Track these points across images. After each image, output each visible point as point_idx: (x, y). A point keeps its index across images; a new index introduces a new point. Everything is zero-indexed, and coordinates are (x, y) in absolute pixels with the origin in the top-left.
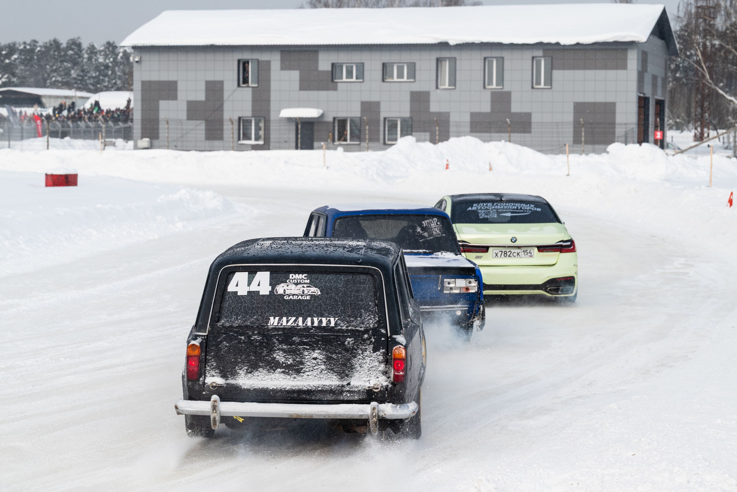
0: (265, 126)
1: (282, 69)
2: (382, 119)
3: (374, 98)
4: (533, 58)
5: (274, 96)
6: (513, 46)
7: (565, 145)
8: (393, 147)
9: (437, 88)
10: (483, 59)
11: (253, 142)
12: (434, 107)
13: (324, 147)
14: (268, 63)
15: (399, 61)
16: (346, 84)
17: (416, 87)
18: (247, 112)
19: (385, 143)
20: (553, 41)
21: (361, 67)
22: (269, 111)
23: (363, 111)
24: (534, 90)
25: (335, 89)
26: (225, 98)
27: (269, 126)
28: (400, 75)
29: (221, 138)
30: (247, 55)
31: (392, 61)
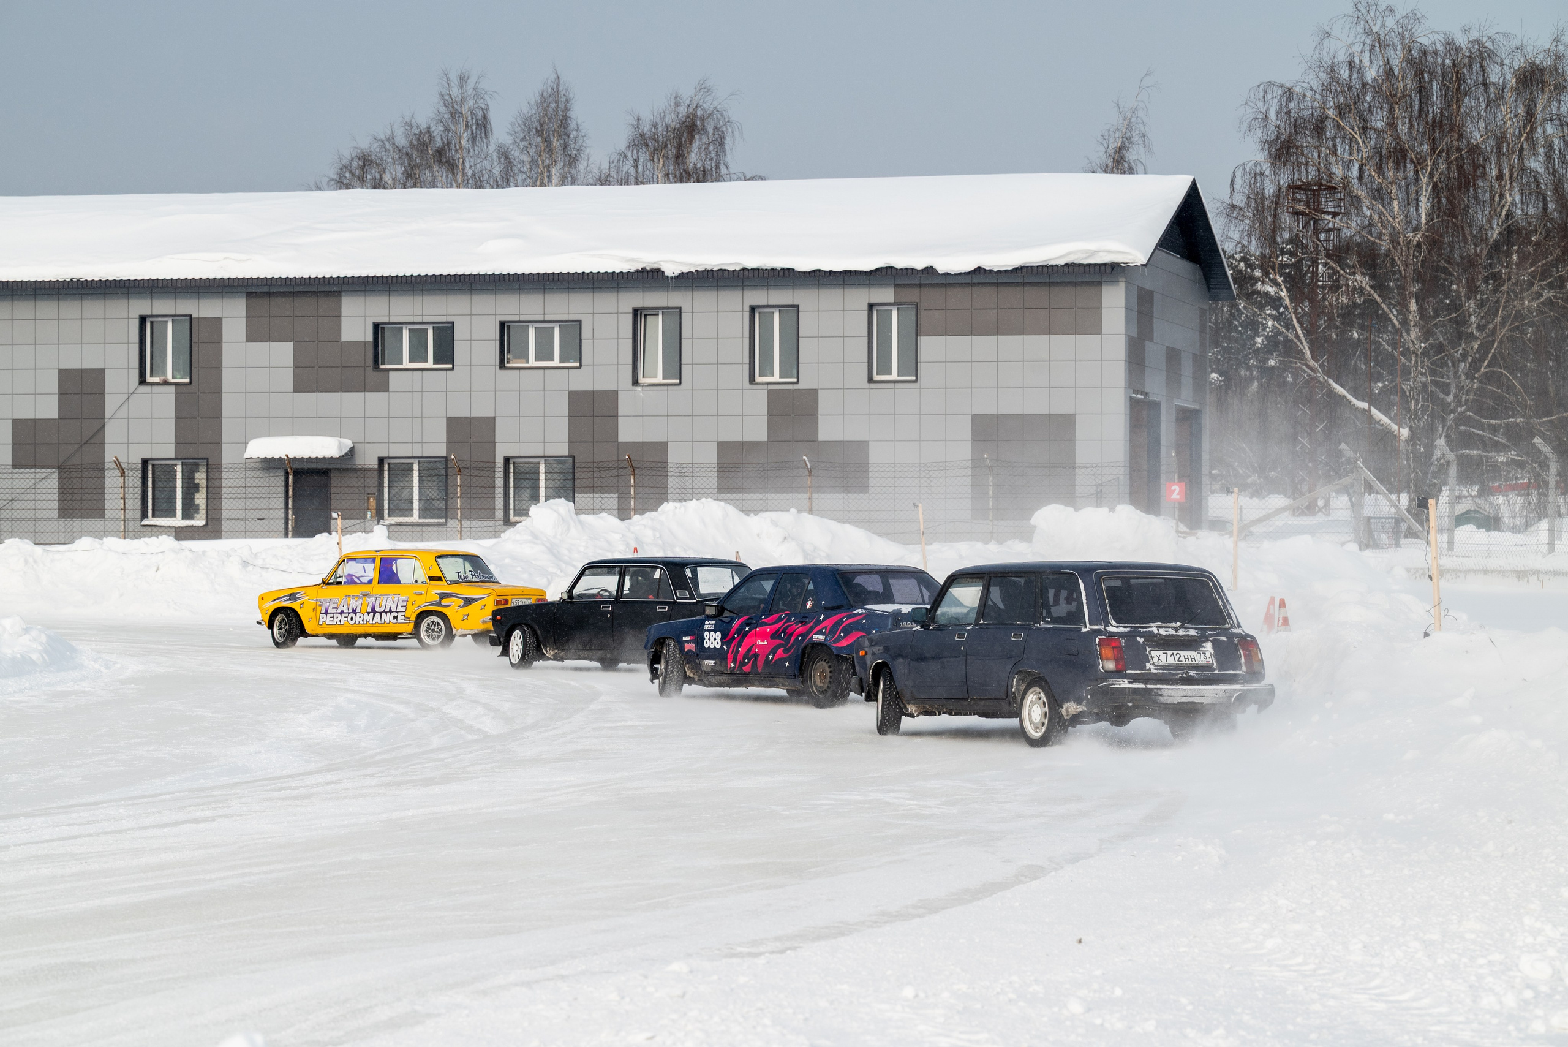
0: (208, 481)
1: (251, 337)
2: (499, 460)
3: (480, 409)
4: (871, 307)
5: (230, 405)
6: (819, 278)
9: (635, 382)
10: (747, 309)
11: (178, 521)
12: (628, 431)
14: (216, 324)
15: (541, 318)
16: (411, 373)
17: (583, 381)
18: (164, 448)
19: (507, 521)
20: (920, 265)
21: (445, 335)
22: (219, 444)
23: (452, 441)
24: (872, 385)
25: (384, 387)
26: (108, 413)
27: (219, 481)
28: (544, 353)
29: (98, 512)
30: (161, 306)
31: (523, 318)
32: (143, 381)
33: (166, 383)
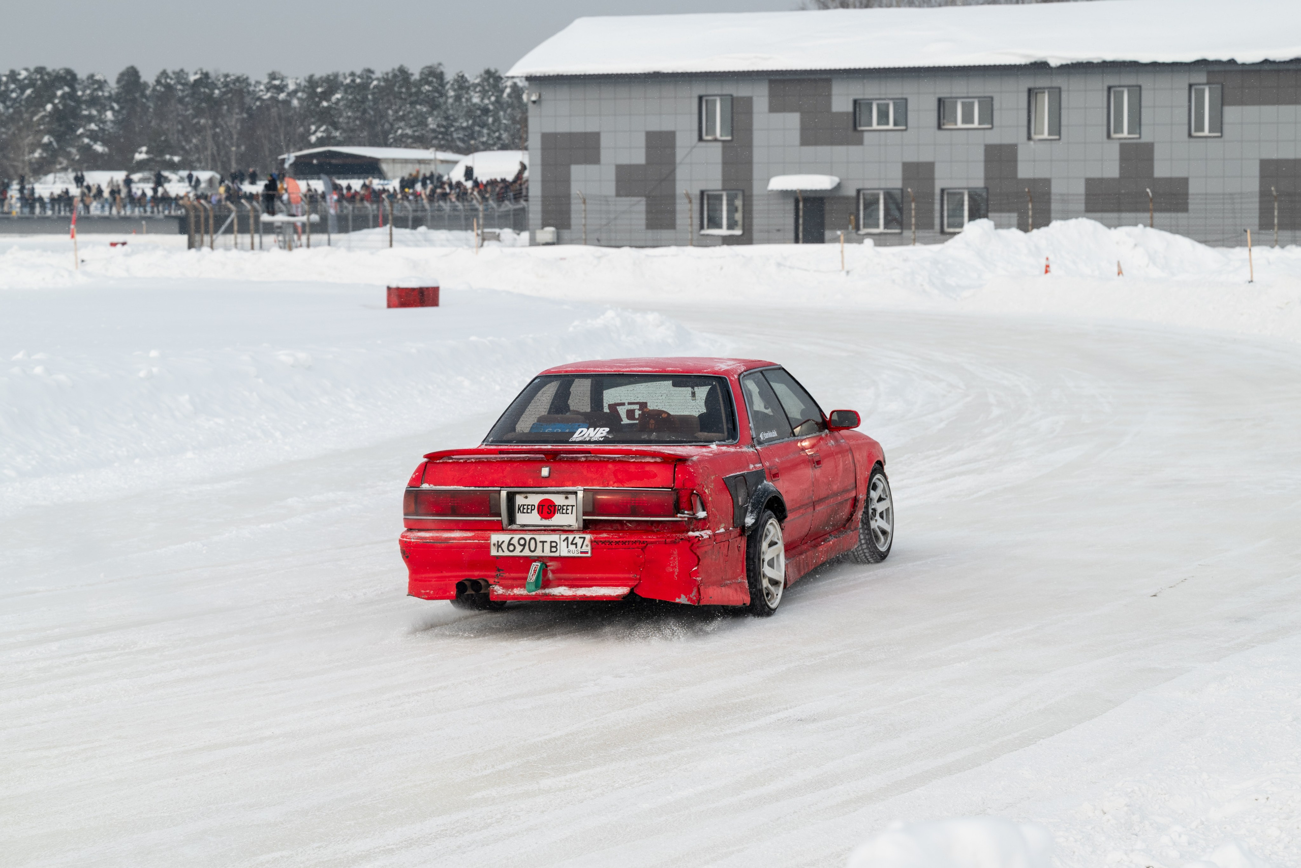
0: (744, 205)
1: (773, 109)
2: (937, 191)
3: (925, 157)
4: (1190, 86)
5: (759, 155)
6: (1155, 67)
7: (1246, 231)
8: (957, 237)
9: (1029, 138)
10: (1106, 88)
11: (724, 232)
12: (1025, 171)
13: (842, 238)
14: (749, 100)
15: (965, 95)
16: (877, 133)
17: (994, 137)
18: (713, 181)
19: (942, 232)
20: (1225, 57)
21: (902, 106)
22: (749, 180)
23: (905, 179)
24: (1192, 140)
25: (860, 142)
26: (678, 159)
27: (751, 205)
28: (968, 118)
29: (672, 225)
30: (713, 89)
31: (954, 95)
32: (700, 139)
33: (716, 140)
